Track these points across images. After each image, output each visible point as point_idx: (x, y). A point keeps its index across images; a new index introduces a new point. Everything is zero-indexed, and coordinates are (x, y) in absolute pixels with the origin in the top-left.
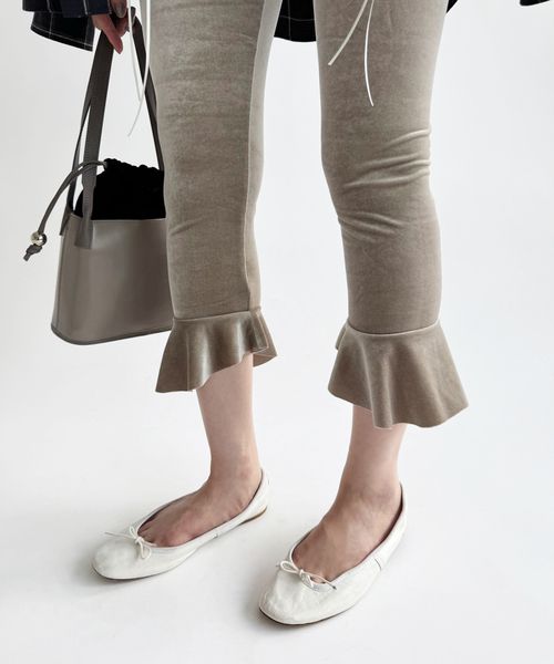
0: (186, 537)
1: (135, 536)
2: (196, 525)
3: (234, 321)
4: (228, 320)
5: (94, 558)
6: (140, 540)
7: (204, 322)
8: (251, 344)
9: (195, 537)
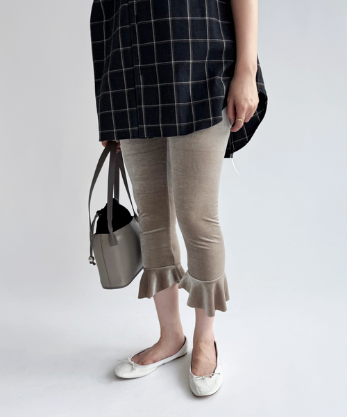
0: (151, 362)
1: (130, 361)
2: (155, 357)
3: (168, 269)
4: (165, 269)
5: (114, 370)
6: (132, 362)
7: (155, 270)
8: (176, 279)
9: (154, 362)
